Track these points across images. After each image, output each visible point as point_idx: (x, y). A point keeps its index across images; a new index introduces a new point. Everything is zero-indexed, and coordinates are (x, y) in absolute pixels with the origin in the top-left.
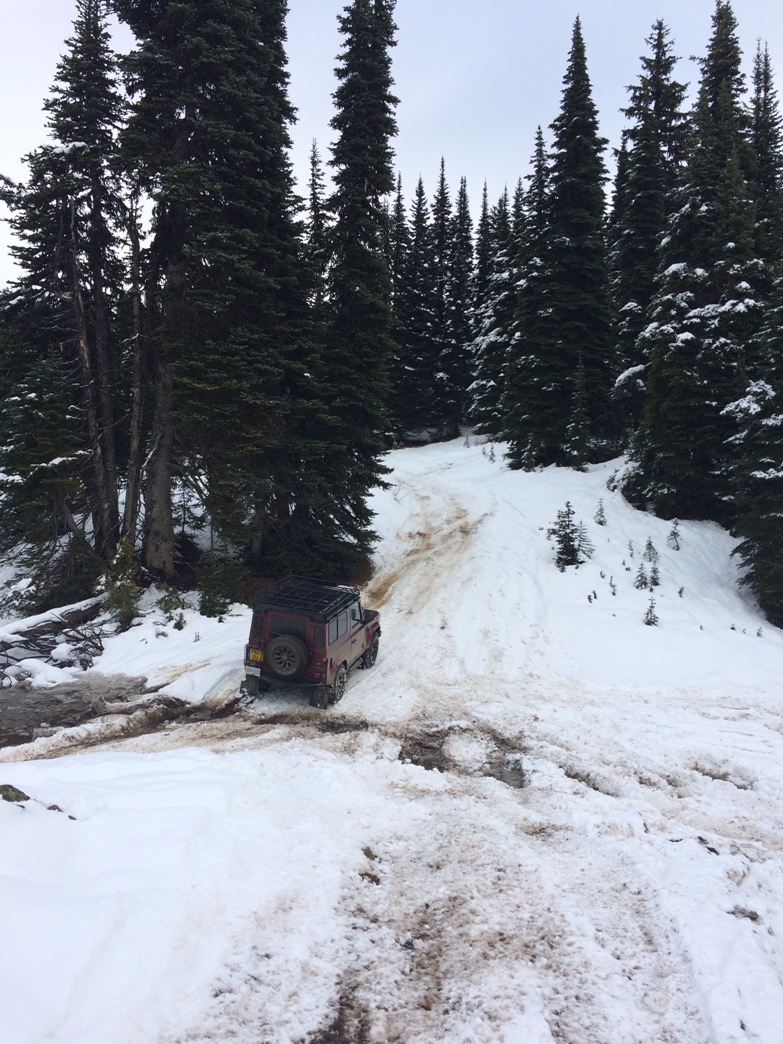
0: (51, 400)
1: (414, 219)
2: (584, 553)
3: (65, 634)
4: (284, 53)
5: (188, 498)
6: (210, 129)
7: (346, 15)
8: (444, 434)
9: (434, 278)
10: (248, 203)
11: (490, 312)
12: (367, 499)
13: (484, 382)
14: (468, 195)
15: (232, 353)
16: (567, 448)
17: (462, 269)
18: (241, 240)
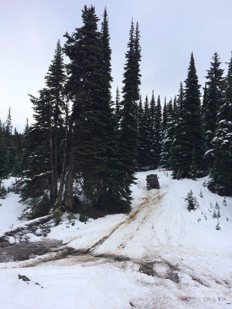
0: (41, 157)
1: (145, 106)
2: (196, 206)
3: (40, 226)
4: (110, 63)
5: (78, 185)
6: (89, 84)
7: (127, 53)
8: (153, 168)
9: (150, 123)
10: (99, 103)
11: (167, 133)
12: (130, 187)
13: (165, 153)
15: (92, 144)
16: (190, 173)
17: (158, 120)
18: (96, 113)
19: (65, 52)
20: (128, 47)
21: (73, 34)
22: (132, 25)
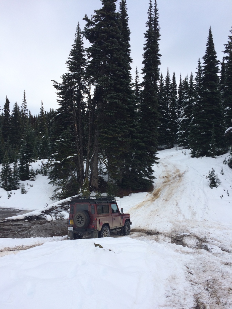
0: (68, 141)
1: (160, 85)
2: (218, 183)
4: (129, 44)
6: (111, 67)
7: (146, 33)
8: (169, 146)
9: (165, 101)
10: (120, 86)
11: (183, 111)
12: (152, 167)
13: (182, 131)
14: (175, 77)
15: (116, 127)
16: (209, 151)
17: (173, 98)
18: (119, 96)
19: (85, 35)
20: (147, 26)
21: (93, 16)
22: (151, 3)
